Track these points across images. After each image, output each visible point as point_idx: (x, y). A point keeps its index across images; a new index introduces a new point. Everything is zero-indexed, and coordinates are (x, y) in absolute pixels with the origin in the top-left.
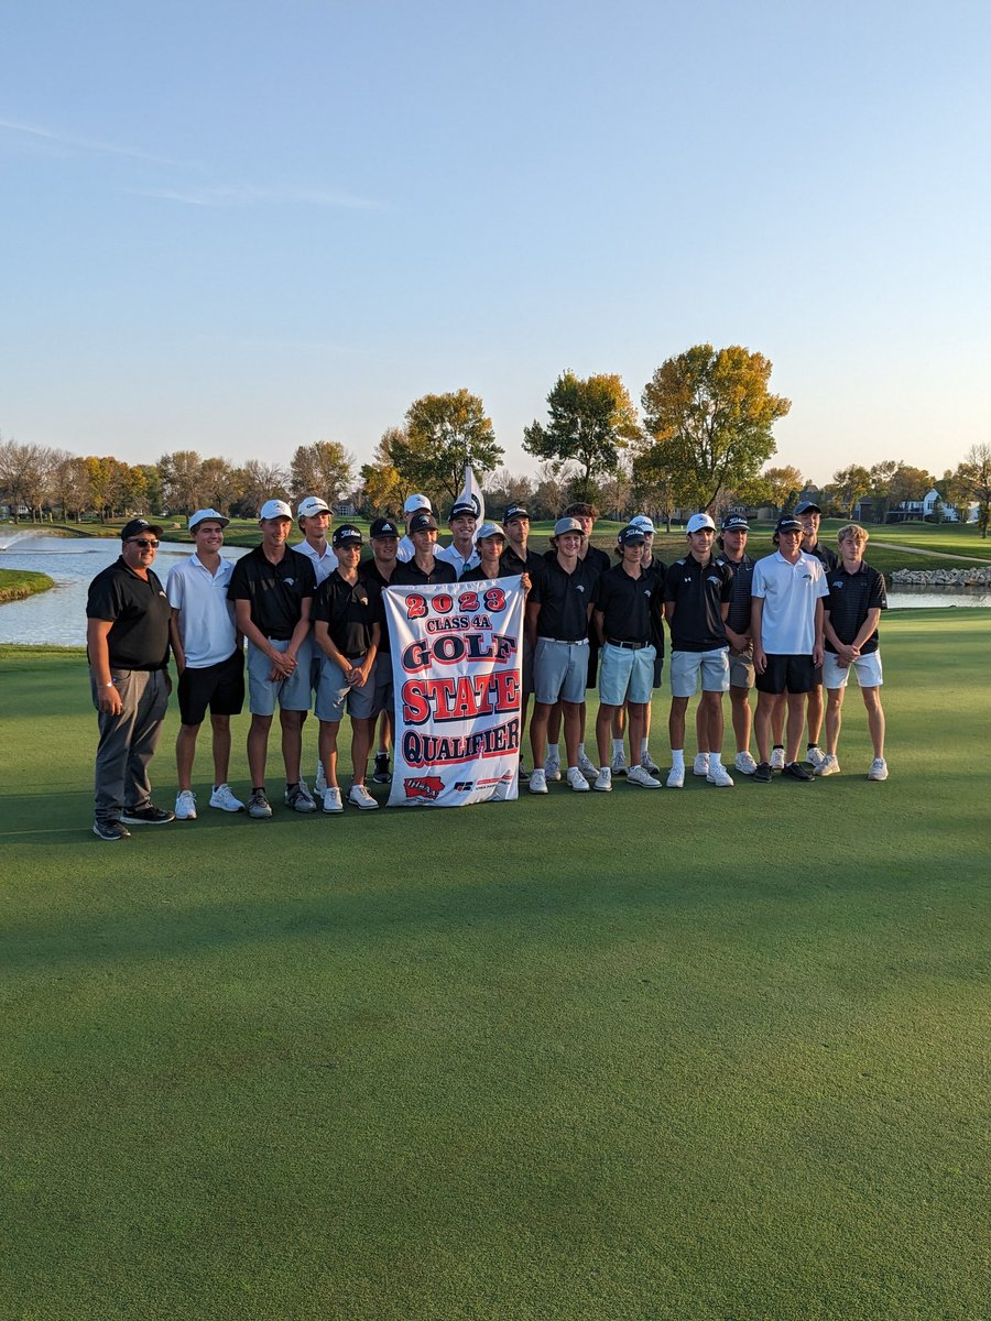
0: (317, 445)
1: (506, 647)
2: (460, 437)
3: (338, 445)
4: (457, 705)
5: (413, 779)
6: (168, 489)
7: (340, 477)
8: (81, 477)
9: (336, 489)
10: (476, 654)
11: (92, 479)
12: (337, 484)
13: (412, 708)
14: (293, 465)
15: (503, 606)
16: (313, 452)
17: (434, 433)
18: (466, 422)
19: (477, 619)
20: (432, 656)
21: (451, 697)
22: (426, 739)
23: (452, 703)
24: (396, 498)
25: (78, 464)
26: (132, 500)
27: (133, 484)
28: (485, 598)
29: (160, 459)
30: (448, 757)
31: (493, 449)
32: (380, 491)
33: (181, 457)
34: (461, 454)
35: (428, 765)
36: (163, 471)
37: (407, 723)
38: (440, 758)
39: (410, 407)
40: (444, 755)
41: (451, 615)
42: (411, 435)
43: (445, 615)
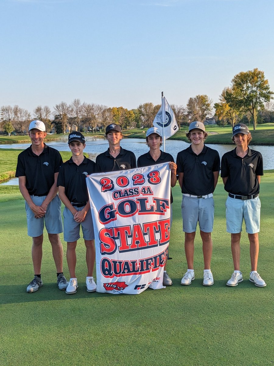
0: (197, 97)
1: (163, 205)
2: (255, 89)
3: (206, 96)
4: (133, 241)
5: (108, 284)
6: (142, 118)
7: (207, 109)
8: (110, 115)
9: (205, 114)
10: (144, 211)
11: (114, 116)
12: (205, 112)
13: (105, 245)
14: (188, 105)
15: (159, 181)
16: (195, 99)
17: (243, 88)
18: (257, 82)
19: (144, 189)
20: (117, 213)
21: (129, 237)
22: (115, 262)
23: (130, 241)
24: (228, 116)
25: (109, 110)
26: (129, 123)
27: (130, 117)
28: (148, 176)
29: (139, 106)
30: (129, 271)
31: (269, 93)
32: (222, 113)
33: (146, 105)
34: (255, 96)
35: (117, 276)
36: (140, 111)
37: (103, 254)
38: (124, 272)
39: (233, 78)
40: (126, 271)
41: (128, 187)
42: (234, 89)
43: (125, 188)
